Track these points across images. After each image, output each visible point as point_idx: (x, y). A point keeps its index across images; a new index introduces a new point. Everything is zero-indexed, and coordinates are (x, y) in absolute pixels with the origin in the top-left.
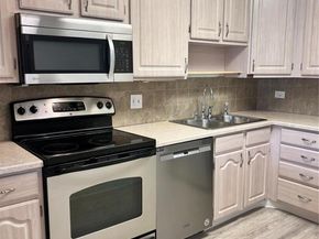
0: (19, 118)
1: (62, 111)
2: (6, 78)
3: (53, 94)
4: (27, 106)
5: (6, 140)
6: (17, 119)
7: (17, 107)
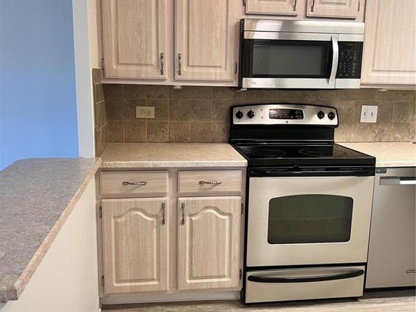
0: (236, 122)
1: (278, 118)
2: (227, 82)
3: (273, 100)
4: (245, 111)
5: (224, 142)
6: (235, 123)
7: (236, 110)
